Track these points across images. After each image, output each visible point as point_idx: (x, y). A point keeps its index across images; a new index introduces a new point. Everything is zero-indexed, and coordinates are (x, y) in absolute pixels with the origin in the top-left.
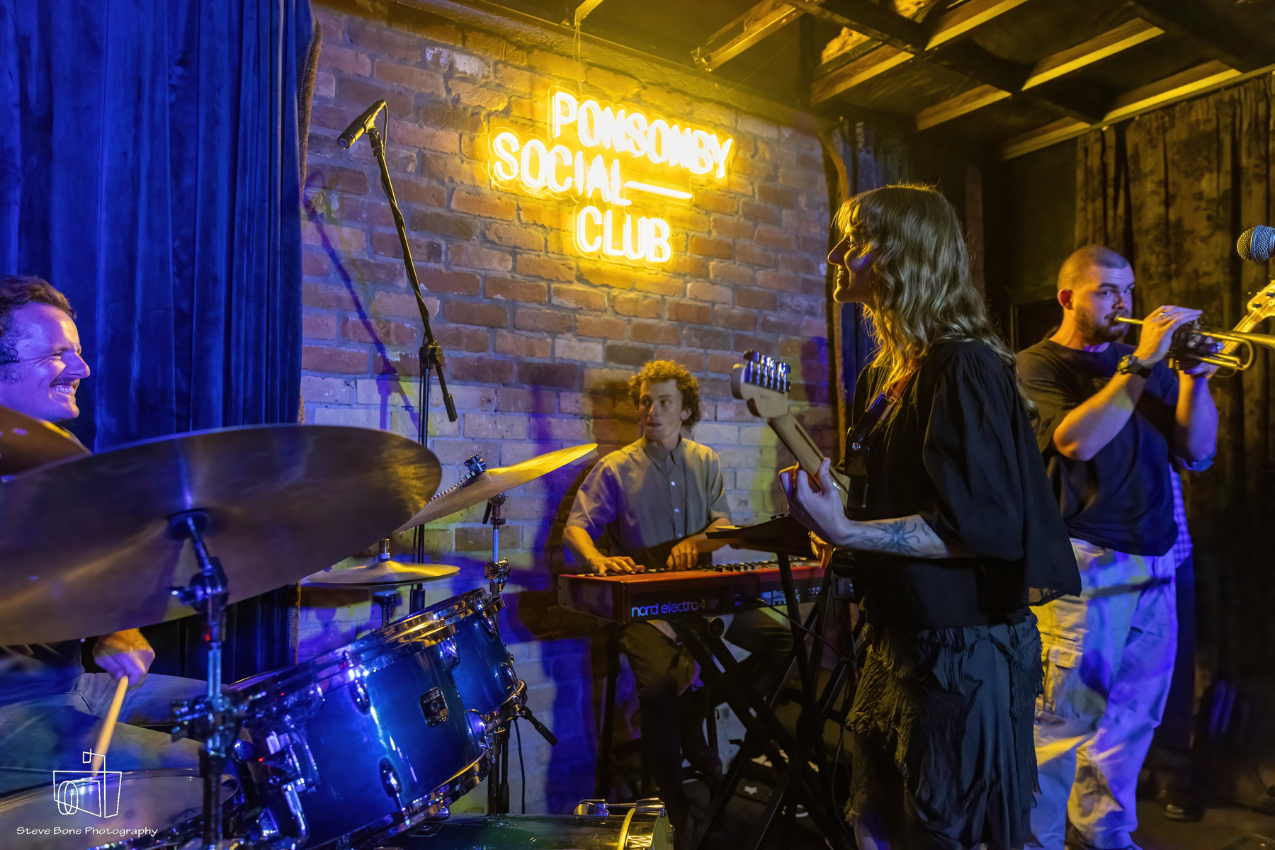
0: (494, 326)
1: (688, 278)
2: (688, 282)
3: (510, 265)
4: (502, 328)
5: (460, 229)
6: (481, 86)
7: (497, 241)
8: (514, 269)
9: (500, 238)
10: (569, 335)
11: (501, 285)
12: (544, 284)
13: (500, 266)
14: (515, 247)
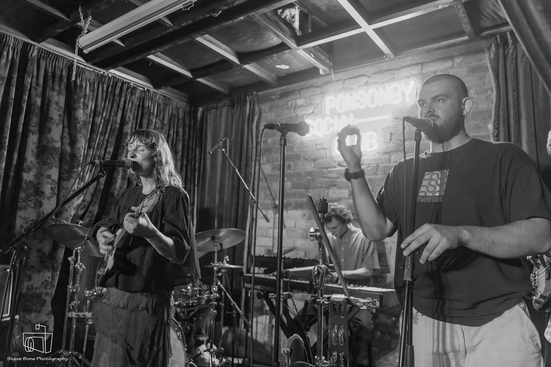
0: (307, 188)
1: (392, 154)
2: (392, 155)
3: (313, 165)
4: (309, 188)
5: (297, 157)
6: (305, 107)
7: (308, 158)
8: (314, 167)
9: (309, 157)
10: (334, 188)
11: (309, 173)
12: (325, 170)
13: (309, 167)
14: (315, 159)
